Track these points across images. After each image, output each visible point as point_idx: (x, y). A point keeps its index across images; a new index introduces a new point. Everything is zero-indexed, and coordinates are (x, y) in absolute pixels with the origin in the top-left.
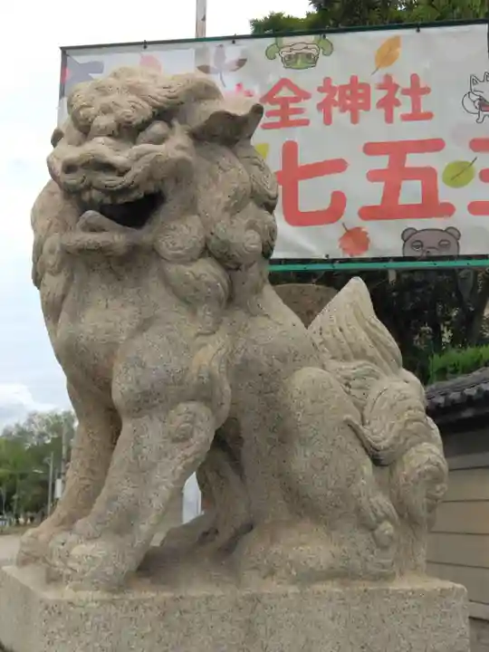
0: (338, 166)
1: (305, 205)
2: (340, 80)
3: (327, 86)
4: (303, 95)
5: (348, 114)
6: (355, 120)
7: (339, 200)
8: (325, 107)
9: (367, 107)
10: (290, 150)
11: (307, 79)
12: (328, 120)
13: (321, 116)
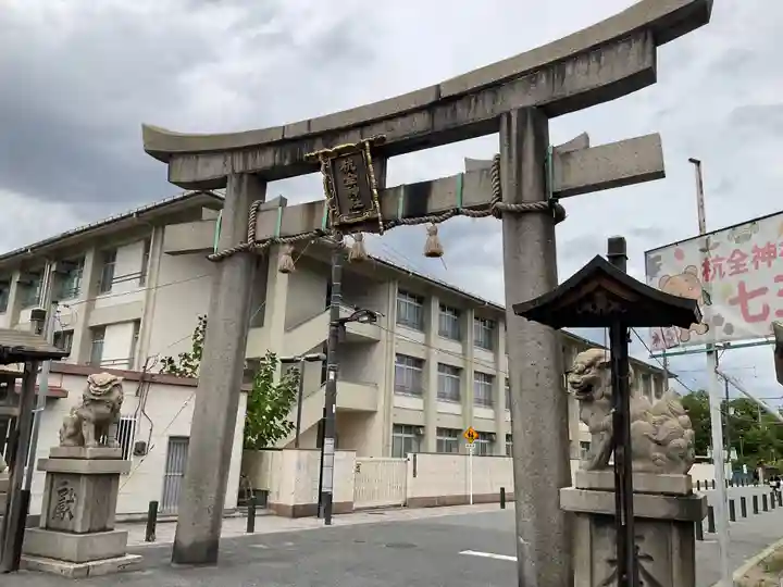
0: (763, 291)
1: (752, 312)
2: (762, 245)
3: (756, 249)
4: (744, 256)
5: (765, 263)
6: (770, 265)
7: (766, 309)
8: (755, 261)
9: (775, 257)
10: (742, 286)
11: (746, 248)
12: (757, 268)
13: (753, 266)
